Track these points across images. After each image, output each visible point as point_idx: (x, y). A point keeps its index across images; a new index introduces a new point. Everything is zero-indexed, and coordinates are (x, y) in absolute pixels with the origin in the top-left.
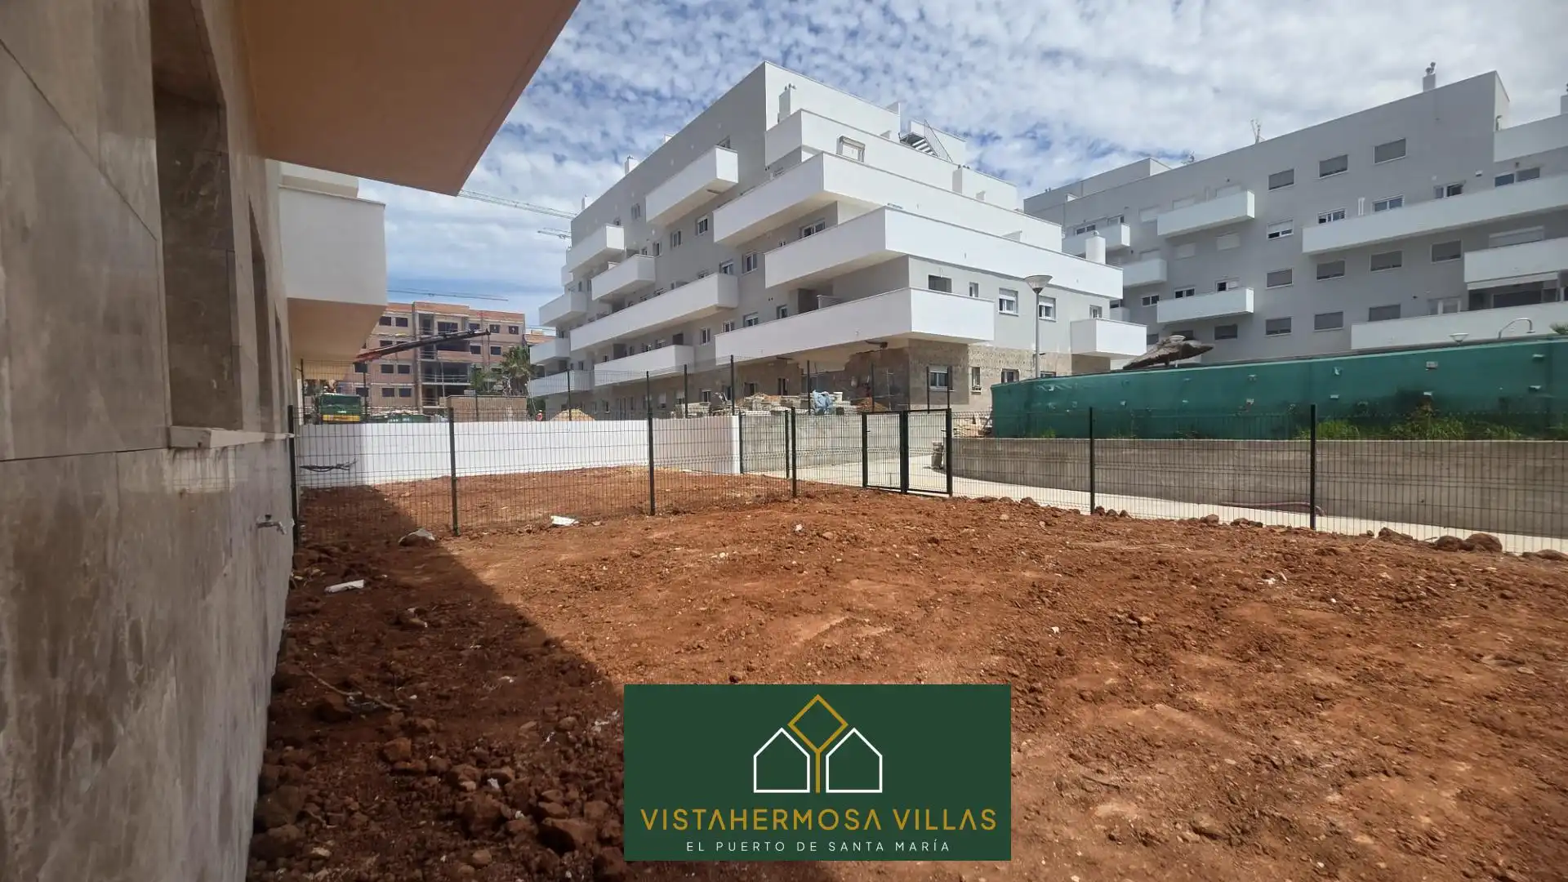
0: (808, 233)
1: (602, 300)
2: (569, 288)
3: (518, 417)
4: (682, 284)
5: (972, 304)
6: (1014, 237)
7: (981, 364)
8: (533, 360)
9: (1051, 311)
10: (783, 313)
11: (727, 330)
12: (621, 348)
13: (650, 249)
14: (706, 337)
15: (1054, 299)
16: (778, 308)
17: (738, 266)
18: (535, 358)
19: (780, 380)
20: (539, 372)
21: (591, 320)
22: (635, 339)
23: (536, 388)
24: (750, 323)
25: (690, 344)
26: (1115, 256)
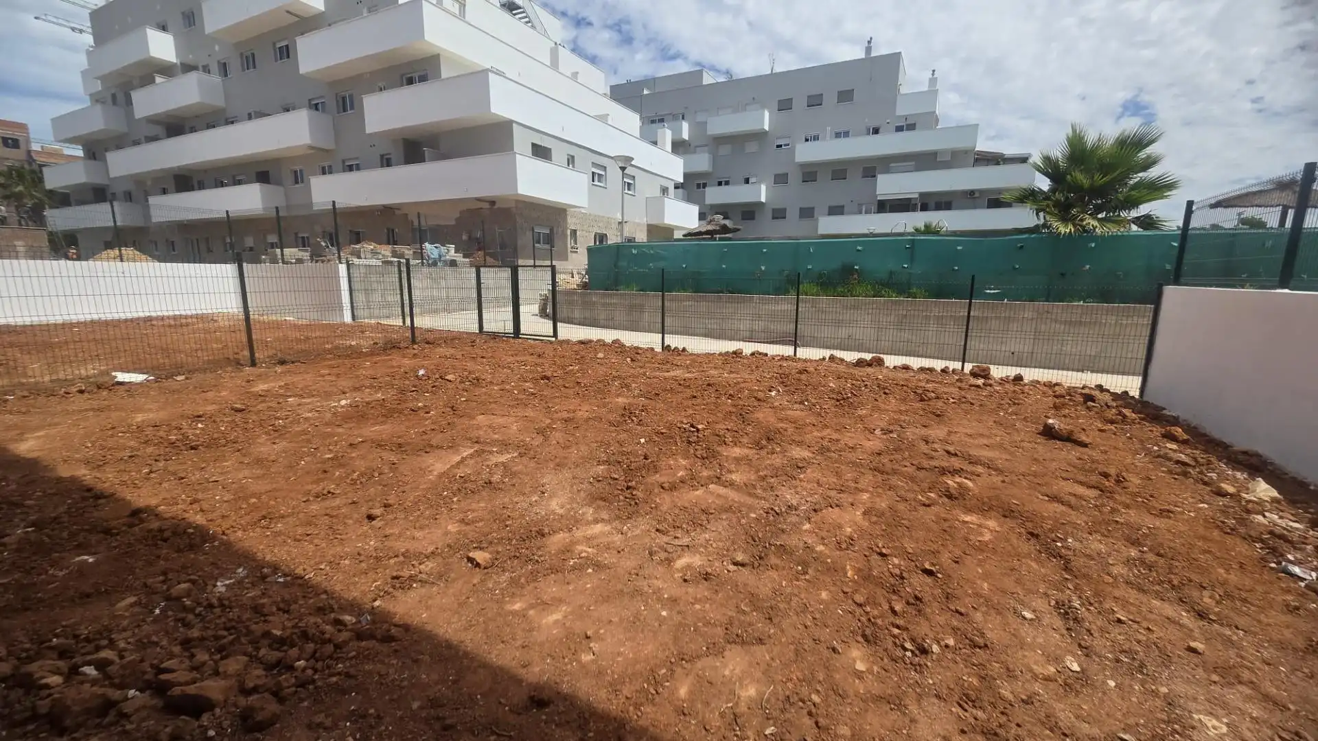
0: (410, 81)
1: (153, 120)
2: (96, 99)
3: (34, 254)
4: (261, 115)
5: (569, 173)
6: (603, 118)
7: (578, 227)
8: (49, 185)
9: (632, 187)
10: (386, 162)
11: (324, 173)
12: (185, 180)
13: (214, 67)
14: (298, 178)
15: (634, 177)
16: (382, 156)
17: (332, 104)
18: (53, 180)
19: (388, 229)
20: (62, 199)
21: (136, 143)
22: (205, 171)
23: (60, 219)
24: (350, 168)
25: (279, 183)
26: (679, 147)
